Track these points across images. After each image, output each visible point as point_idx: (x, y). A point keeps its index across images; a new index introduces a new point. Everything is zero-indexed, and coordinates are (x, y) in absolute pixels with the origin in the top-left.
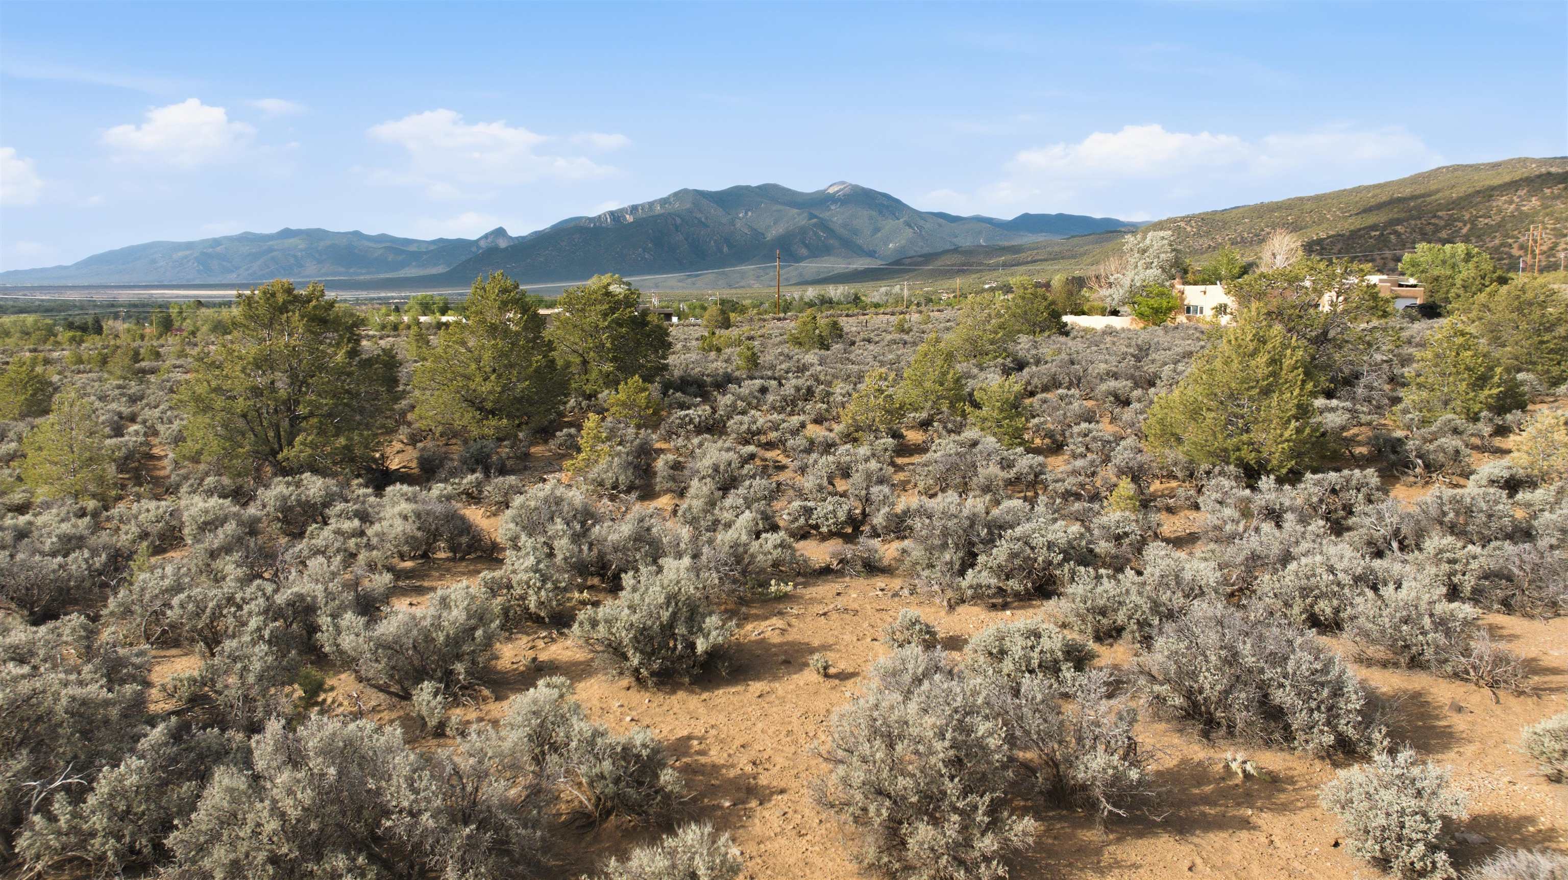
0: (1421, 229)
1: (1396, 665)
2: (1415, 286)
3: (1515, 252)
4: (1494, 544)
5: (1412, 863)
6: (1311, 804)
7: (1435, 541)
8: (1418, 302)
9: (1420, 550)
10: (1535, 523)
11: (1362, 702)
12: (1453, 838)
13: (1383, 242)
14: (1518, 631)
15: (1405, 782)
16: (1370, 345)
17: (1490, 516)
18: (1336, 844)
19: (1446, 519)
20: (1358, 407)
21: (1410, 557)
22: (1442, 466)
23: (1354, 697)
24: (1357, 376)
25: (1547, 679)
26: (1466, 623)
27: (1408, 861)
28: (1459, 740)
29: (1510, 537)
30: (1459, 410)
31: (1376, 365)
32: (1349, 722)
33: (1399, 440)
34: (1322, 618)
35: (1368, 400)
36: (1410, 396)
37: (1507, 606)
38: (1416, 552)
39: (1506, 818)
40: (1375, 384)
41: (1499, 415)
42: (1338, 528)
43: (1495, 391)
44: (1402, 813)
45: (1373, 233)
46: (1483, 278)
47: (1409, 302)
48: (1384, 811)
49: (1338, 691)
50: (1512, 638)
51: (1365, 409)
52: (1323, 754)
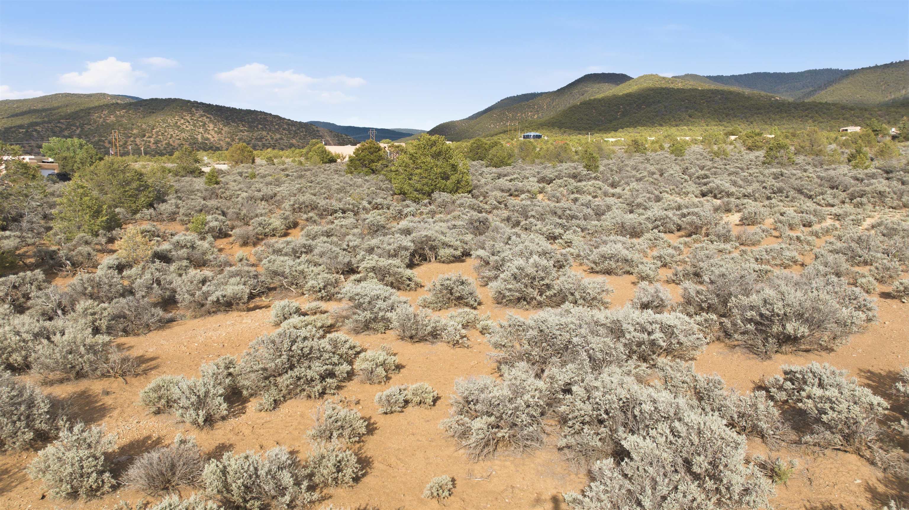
0: (52, 129)
1: (68, 380)
2: (53, 162)
3: (107, 145)
4: (115, 301)
5: (91, 487)
6: (24, 479)
7: (83, 304)
8: (56, 172)
9: (74, 311)
10: (134, 286)
11: (48, 406)
12: (112, 463)
13: (28, 136)
14: (132, 344)
15: (79, 443)
16: (27, 196)
17: (110, 286)
18: (43, 497)
19: (87, 292)
20: (24, 234)
21: (69, 317)
22: (82, 263)
23: (42, 405)
24: (21, 216)
25: (149, 364)
26: (104, 345)
27: (88, 486)
28: (109, 410)
29: (123, 295)
30: (87, 230)
31: (33, 208)
32: (41, 421)
33: (54, 251)
34: (16, 365)
35: (32, 230)
36: (57, 225)
37: (126, 332)
38: (72, 313)
39: (138, 441)
40: (34, 220)
41: (109, 232)
42: (20, 309)
43: (105, 218)
44: (81, 460)
45: (21, 130)
46: (91, 158)
47: (50, 172)
48: (70, 464)
49: (31, 404)
50: (130, 348)
51: (30, 235)
52: (28, 446)
